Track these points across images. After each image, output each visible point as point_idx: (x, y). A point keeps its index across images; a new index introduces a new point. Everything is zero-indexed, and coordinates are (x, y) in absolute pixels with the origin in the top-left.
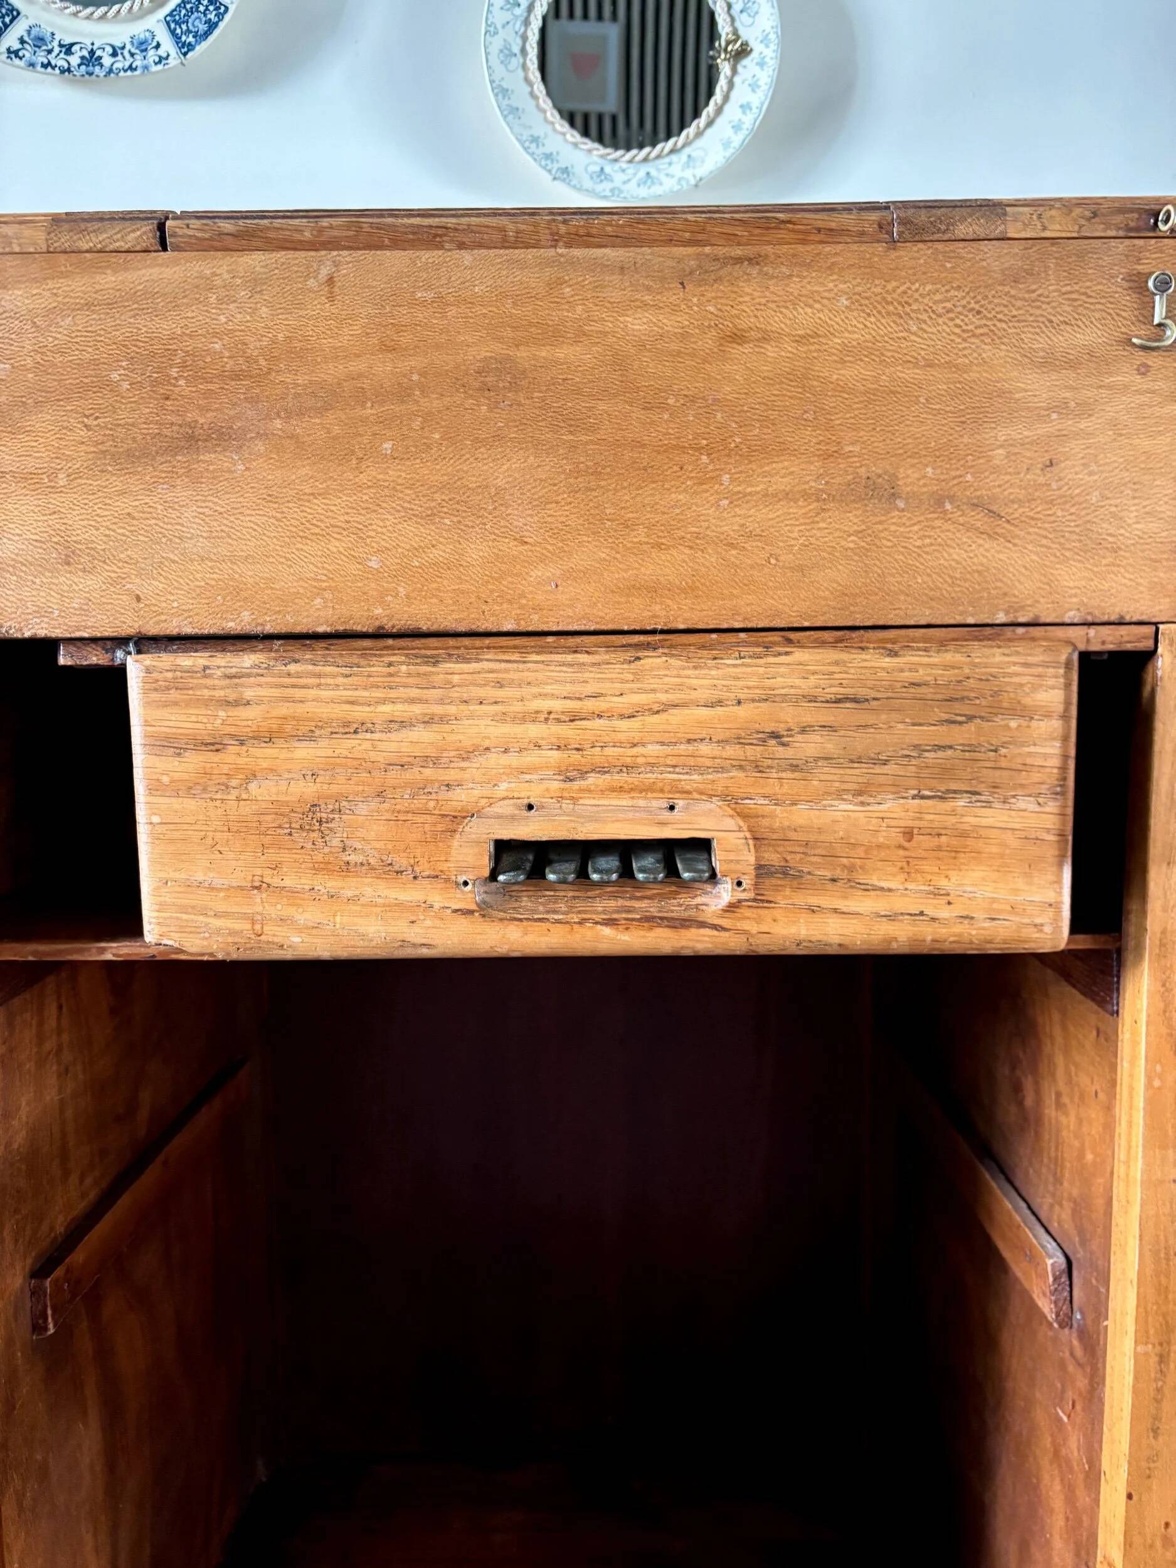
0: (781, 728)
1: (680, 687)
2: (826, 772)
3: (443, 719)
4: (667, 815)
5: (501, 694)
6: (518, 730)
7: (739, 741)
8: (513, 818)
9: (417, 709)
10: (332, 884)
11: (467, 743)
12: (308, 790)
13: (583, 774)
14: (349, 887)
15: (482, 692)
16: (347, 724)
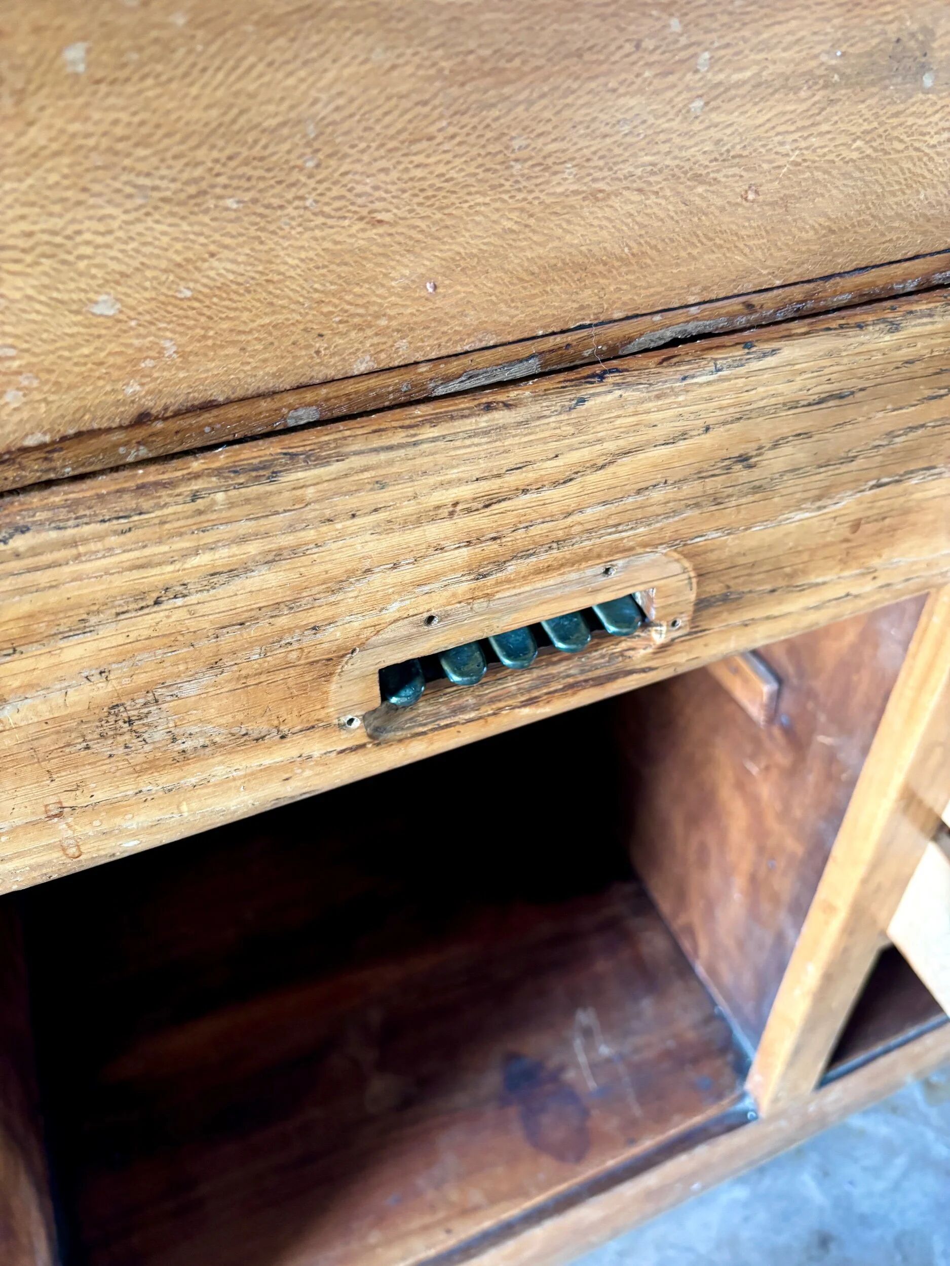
0: (749, 448)
1: (635, 428)
2: (791, 485)
3: (295, 551)
4: (603, 580)
5: (382, 497)
6: (412, 537)
7: (701, 475)
8: (409, 638)
9: (253, 548)
10: (166, 779)
11: (338, 571)
12: (102, 691)
13: (500, 565)
14: (191, 775)
15: (352, 502)
16: (141, 596)
